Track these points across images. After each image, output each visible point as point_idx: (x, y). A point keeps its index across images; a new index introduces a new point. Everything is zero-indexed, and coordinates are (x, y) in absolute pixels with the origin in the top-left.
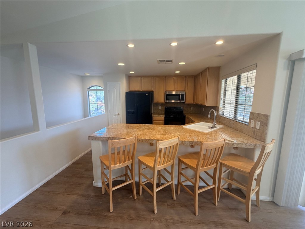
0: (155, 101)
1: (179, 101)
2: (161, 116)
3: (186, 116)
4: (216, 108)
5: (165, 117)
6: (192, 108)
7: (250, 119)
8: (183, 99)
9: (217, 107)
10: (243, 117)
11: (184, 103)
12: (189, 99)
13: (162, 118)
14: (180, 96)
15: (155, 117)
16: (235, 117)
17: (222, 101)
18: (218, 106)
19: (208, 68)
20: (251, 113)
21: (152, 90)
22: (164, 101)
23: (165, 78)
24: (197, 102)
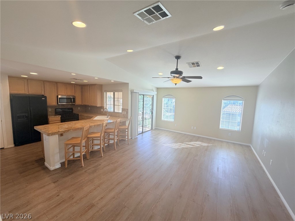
0: (48, 104)
1: (71, 103)
2: (58, 116)
3: (79, 115)
4: (102, 107)
5: (61, 118)
6: (79, 108)
7: (122, 112)
8: (74, 101)
10: (119, 110)
11: (75, 104)
12: (78, 102)
13: (59, 117)
14: (72, 100)
15: (51, 118)
16: (114, 111)
17: (105, 103)
18: (103, 106)
19: (96, 84)
20: (122, 109)
21: (43, 93)
22: (56, 104)
23: (56, 84)
24: (87, 104)
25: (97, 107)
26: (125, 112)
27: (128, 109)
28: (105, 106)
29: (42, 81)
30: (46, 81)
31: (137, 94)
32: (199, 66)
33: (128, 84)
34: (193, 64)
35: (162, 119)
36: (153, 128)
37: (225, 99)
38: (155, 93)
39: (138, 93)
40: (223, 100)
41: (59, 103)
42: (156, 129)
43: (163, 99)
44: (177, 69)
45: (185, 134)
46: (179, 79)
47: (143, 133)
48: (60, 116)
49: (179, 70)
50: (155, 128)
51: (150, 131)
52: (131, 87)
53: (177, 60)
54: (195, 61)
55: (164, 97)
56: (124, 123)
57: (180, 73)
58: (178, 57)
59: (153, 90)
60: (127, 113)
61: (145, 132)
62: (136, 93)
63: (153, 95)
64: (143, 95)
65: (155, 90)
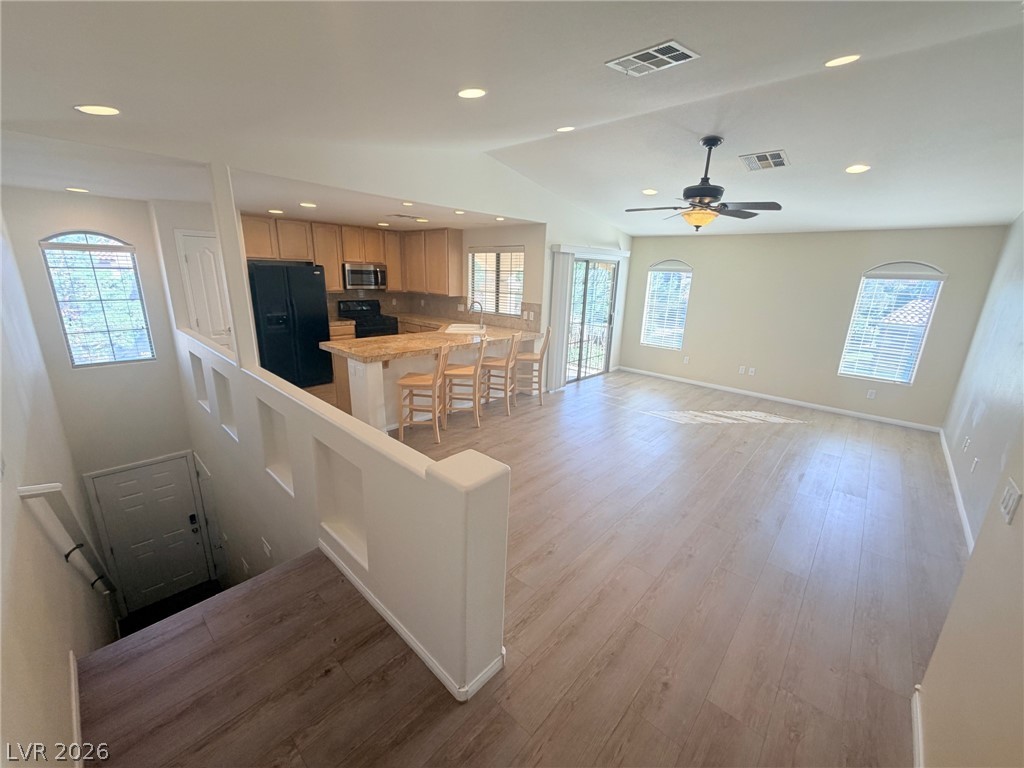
0: (327, 288)
1: (377, 287)
2: (348, 323)
3: (398, 320)
4: (461, 299)
5: (356, 326)
6: (394, 302)
7: (522, 311)
8: (384, 281)
9: (462, 297)
10: (511, 306)
11: (383, 290)
12: (394, 283)
13: (350, 326)
14: (379, 276)
15: (335, 327)
16: (497, 309)
17: (470, 287)
18: (464, 295)
19: (446, 229)
20: (523, 303)
21: (310, 258)
22: (342, 288)
23: (338, 228)
24: (416, 289)
25: (446, 296)
26: (532, 314)
27: (540, 306)
28: (470, 295)
29: (306, 221)
30: (315, 222)
31: (570, 257)
32: (781, 164)
33: (544, 225)
34: (762, 158)
35: (642, 341)
36: (611, 369)
37: (873, 272)
38: (623, 255)
39: (573, 254)
40: (863, 278)
41: (349, 287)
42: (619, 371)
43: (650, 273)
44: (705, 180)
45: (716, 390)
46: (709, 211)
47: (578, 379)
48: (354, 322)
49: (711, 182)
50: (616, 368)
51: (601, 377)
52: (551, 236)
53: (710, 149)
54: (768, 149)
55: (653, 267)
56: (527, 346)
57: (716, 192)
58: (712, 142)
59: (617, 245)
60: (538, 315)
61: (585, 378)
62: (566, 256)
63: (617, 260)
64: (587, 262)
65: (624, 243)
